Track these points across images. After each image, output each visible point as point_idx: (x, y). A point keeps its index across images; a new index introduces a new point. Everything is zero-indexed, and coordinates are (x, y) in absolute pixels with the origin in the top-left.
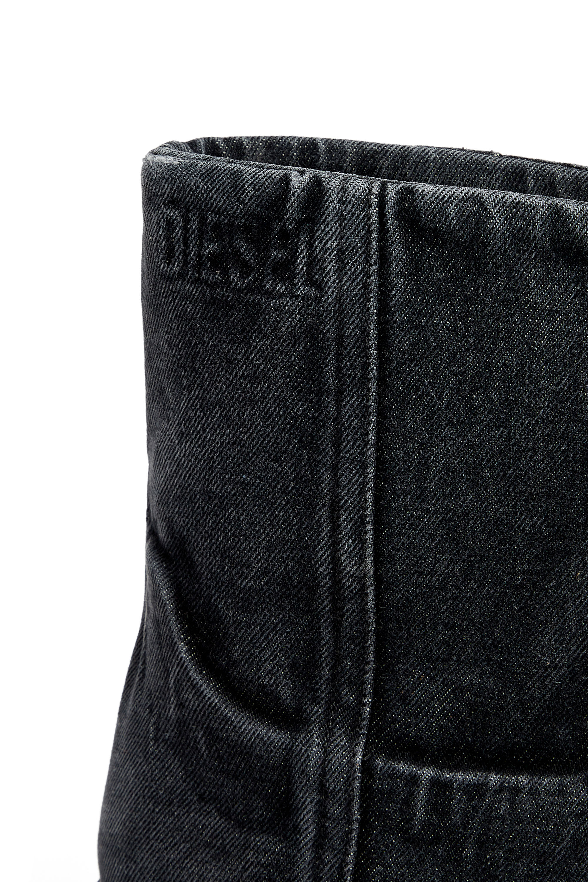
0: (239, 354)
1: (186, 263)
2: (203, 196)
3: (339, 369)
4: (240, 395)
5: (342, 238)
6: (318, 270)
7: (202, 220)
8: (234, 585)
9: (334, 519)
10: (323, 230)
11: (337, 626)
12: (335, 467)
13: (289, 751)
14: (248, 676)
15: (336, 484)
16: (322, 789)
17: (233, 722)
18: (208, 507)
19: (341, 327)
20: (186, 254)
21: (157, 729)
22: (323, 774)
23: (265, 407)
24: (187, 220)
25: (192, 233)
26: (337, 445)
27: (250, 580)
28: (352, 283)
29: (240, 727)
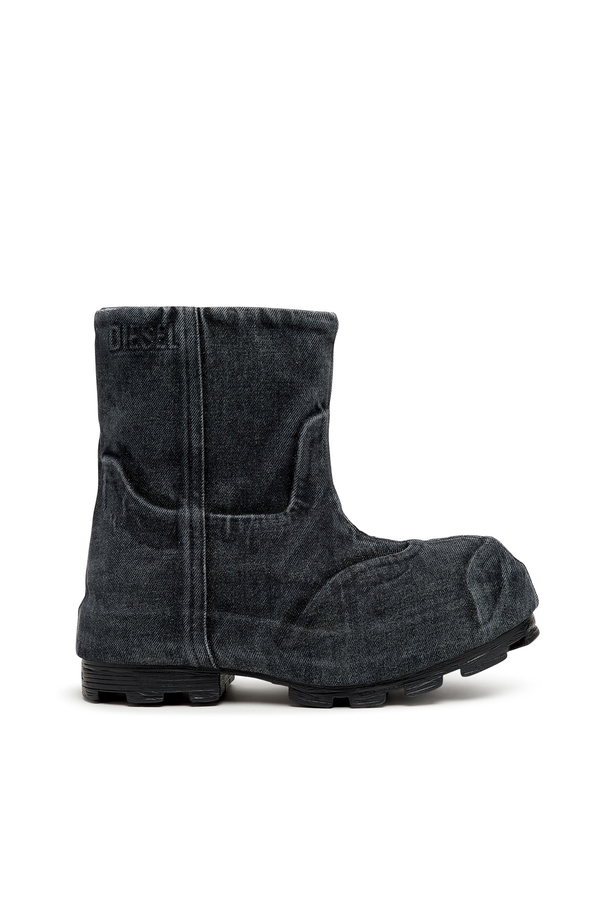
0: (147, 373)
1: (122, 344)
2: (128, 319)
3: (187, 374)
4: (148, 388)
5: (185, 326)
6: (177, 339)
7: (129, 328)
8: (150, 459)
9: (189, 427)
10: (178, 324)
11: (190, 468)
12: (188, 408)
13: (176, 516)
14: (156, 493)
15: (189, 414)
16: (191, 527)
17: (152, 510)
18: (137, 432)
19: (187, 358)
20: (122, 342)
21: (117, 523)
22: (191, 521)
23: (159, 391)
24: (122, 329)
25: (124, 333)
26: (188, 399)
27: (156, 456)
28: (190, 342)
29: (156, 511)
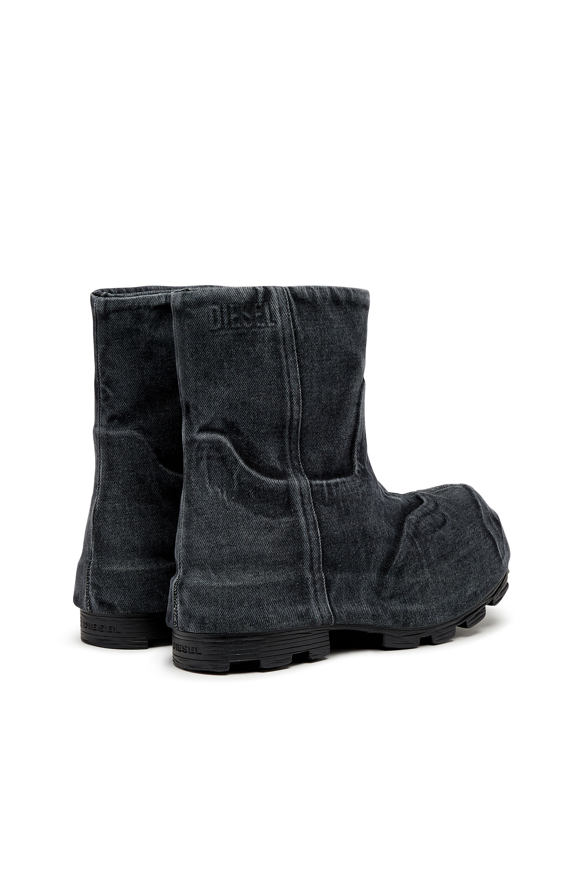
0: (252, 350)
1: (223, 323)
2: (228, 299)
3: (285, 349)
4: (253, 365)
5: (279, 305)
6: (274, 317)
7: (228, 307)
8: (259, 432)
9: (291, 400)
10: (273, 303)
11: (290, 438)
12: (289, 382)
13: (288, 485)
14: (266, 465)
15: (290, 387)
16: (301, 495)
17: (266, 482)
18: (245, 408)
19: (284, 335)
20: (223, 321)
22: (301, 489)
23: (263, 367)
24: (222, 308)
25: (225, 313)
26: (288, 374)
27: (265, 429)
28: (285, 319)
29: (269, 482)
